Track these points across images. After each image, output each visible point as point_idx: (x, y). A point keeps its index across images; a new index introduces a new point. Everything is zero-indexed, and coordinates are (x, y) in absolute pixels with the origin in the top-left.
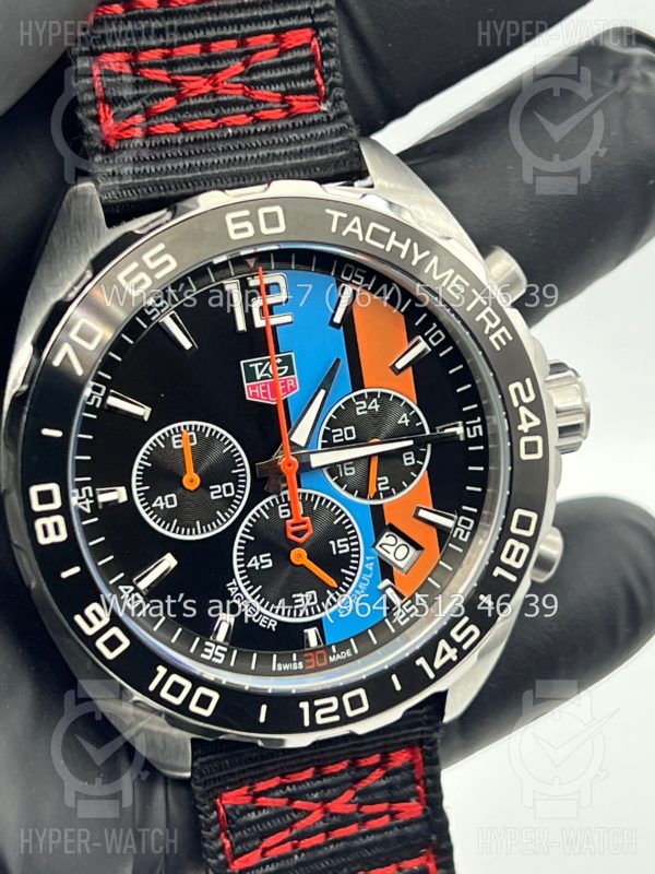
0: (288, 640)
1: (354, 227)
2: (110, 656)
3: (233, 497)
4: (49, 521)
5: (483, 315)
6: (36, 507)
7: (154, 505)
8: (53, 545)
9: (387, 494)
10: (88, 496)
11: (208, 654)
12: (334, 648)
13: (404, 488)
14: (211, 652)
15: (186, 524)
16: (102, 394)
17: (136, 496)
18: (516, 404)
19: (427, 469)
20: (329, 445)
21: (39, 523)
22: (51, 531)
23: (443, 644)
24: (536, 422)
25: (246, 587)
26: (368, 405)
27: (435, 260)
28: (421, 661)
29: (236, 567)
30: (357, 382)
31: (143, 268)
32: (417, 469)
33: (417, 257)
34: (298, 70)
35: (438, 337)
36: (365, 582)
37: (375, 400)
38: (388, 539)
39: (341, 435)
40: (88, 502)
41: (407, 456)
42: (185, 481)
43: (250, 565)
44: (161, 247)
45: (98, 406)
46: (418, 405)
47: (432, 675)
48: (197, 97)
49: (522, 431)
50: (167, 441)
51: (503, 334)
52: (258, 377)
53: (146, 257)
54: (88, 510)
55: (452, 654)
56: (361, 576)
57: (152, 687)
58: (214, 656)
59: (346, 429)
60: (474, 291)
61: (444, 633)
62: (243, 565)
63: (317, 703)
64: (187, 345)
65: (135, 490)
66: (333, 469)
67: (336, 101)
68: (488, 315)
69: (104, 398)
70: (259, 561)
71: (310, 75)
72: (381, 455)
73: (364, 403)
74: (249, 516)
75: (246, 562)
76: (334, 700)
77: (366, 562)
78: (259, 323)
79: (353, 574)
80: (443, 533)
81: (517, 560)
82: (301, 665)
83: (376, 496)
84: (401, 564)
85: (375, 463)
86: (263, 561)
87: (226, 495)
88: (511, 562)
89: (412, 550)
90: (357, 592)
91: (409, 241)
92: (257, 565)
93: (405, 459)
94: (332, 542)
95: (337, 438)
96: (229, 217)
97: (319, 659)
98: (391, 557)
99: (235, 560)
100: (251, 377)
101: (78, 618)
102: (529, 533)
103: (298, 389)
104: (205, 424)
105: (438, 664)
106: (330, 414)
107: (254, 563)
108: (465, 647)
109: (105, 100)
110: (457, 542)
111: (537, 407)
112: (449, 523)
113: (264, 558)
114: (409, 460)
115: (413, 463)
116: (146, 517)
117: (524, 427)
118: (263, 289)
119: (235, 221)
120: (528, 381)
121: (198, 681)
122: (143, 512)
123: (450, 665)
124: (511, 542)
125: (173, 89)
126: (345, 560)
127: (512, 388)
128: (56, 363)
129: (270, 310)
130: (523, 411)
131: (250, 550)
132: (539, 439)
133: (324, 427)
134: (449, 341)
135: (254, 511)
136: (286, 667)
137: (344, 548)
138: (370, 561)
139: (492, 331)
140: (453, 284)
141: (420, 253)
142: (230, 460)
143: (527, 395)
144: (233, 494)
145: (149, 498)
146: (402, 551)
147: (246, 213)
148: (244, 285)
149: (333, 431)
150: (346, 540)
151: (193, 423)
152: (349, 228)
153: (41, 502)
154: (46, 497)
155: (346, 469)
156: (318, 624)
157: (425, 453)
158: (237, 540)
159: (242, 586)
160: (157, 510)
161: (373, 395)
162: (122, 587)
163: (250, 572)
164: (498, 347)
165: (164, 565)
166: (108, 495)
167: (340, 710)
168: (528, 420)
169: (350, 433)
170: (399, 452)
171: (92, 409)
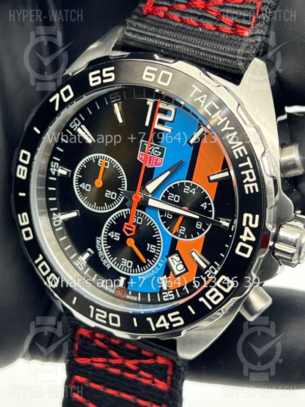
1: (201, 99)
2: (25, 239)
3: (114, 200)
4: (23, 168)
5: (247, 172)
6: (21, 159)
7: (81, 186)
8: (21, 179)
9: (182, 236)
10: (56, 167)
11: (77, 263)
12: (130, 293)
13: (191, 238)
14: (79, 263)
15: (90, 201)
16: (78, 125)
17: (75, 178)
18: (244, 224)
19: (206, 234)
20: (165, 199)
21: (19, 167)
22: (22, 173)
23: (162, 318)
24: (254, 239)
25: (104, 243)
26: (190, 189)
28: (149, 319)
29: (103, 232)
30: (190, 177)
31: (101, 75)
32: (201, 232)
33: (226, 128)
34: (244, 14)
36: (156, 271)
37: (194, 189)
38: (175, 257)
39: (173, 197)
40: (55, 170)
41: (199, 224)
42: (96, 182)
43: (109, 234)
44: (113, 68)
45: (75, 130)
46: (214, 202)
47: (154, 329)
48: (195, 9)
50: (97, 160)
51: (254, 187)
53: (105, 70)
54: (54, 173)
55: (167, 325)
56: (155, 267)
57: (36, 262)
58: (79, 265)
59: (176, 196)
60: (248, 158)
61: (165, 313)
62: (106, 233)
63: (97, 310)
64: (121, 121)
65: (75, 175)
66: (162, 212)
68: (250, 174)
69: (78, 128)
70: (114, 234)
71: (250, 19)
72: (185, 217)
73: (189, 188)
74: (118, 212)
75: (109, 232)
76: (105, 313)
77: (159, 262)
78: (156, 126)
79: (152, 264)
81: (215, 299)
82: (113, 291)
83: (176, 234)
85: (180, 219)
86: (116, 236)
87: (112, 198)
88: (212, 299)
90: (150, 273)
91: (226, 118)
92: (112, 236)
93: (197, 224)
94: (149, 245)
95: (170, 198)
96: (147, 68)
97: (122, 293)
98: (174, 267)
99: (104, 229)
101: (19, 215)
102: (227, 291)
103: (161, 166)
104: (115, 161)
106: (171, 185)
107: (111, 234)
108: (174, 325)
110: (206, 277)
111: (257, 232)
112: (204, 266)
113: (117, 235)
114: (199, 226)
115: (200, 228)
116: (75, 189)
119: (149, 71)
120: (257, 216)
121: (53, 270)
122: (75, 186)
123: (164, 330)
124: (214, 289)
125: (186, 2)
127: (246, 215)
128: (51, 100)
129: (161, 122)
130: (247, 230)
131: (112, 228)
132: (251, 248)
133: (166, 189)
135: (120, 211)
136: (107, 288)
137: (153, 250)
138: (162, 263)
139: (248, 182)
140: (239, 150)
141: (228, 126)
142: (119, 183)
143: (254, 222)
144: (115, 198)
145: (80, 181)
146: (181, 267)
147: (155, 70)
149: (170, 194)
150: (155, 247)
151: (111, 158)
152: (199, 99)
153: (23, 158)
155: (168, 214)
156: (128, 278)
157: (208, 226)
158: (108, 221)
160: (81, 188)
161: (195, 186)
162: (54, 214)
163: (109, 237)
164: (247, 192)
165: (74, 214)
166: (63, 172)
167: (107, 319)
168: (248, 235)
169: (177, 199)
170: (195, 220)
171: (71, 130)
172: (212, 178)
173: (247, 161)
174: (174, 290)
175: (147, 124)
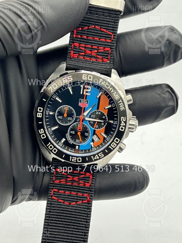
0: (73, 146)
1: (103, 83)
2: (42, 138)
4: (40, 114)
5: (120, 104)
6: (38, 111)
8: (39, 118)
9: (97, 128)
12: (80, 151)
13: (100, 128)
15: (62, 122)
17: (56, 115)
18: (122, 120)
19: (105, 127)
20: (90, 117)
21: (38, 113)
22: (39, 115)
23: (97, 155)
24: (124, 125)
27: (115, 93)
28: (92, 157)
29: (68, 132)
30: (98, 108)
31: (67, 79)
32: (104, 126)
33: (112, 91)
34: (106, 55)
35: (114, 105)
36: (89, 142)
38: (95, 136)
39: (92, 116)
40: (48, 113)
42: (64, 115)
44: (71, 76)
46: (107, 116)
47: (93, 160)
48: (88, 54)
50: (64, 107)
51: (123, 109)
52: (82, 102)
53: (68, 77)
54: (47, 114)
55: (98, 158)
56: (89, 140)
57: (47, 145)
58: (60, 145)
59: (94, 115)
61: (98, 154)
63: (73, 157)
64: (72, 93)
65: (56, 114)
66: (89, 121)
67: (111, 61)
68: (122, 105)
69: (56, 97)
71: (107, 56)
72: (98, 122)
73: (98, 112)
74: (73, 124)
75: (70, 132)
76: (76, 158)
77: (90, 138)
78: (84, 94)
79: (87, 140)
80: (104, 138)
81: (114, 146)
82: (74, 151)
83: (95, 128)
84: (96, 141)
85: (96, 123)
86: (73, 132)
88: (113, 146)
89: (99, 139)
90: (87, 143)
91: (112, 88)
92: (72, 133)
94: (85, 133)
96: (84, 75)
97: (77, 151)
98: (95, 139)
99: (68, 131)
100: (81, 102)
101: (39, 130)
102: (117, 142)
103: (88, 106)
104: (71, 107)
105: (95, 158)
106: (92, 112)
107: (71, 132)
108: (101, 157)
109: (73, 50)
110: (106, 140)
111: (125, 122)
112: (106, 137)
114: (103, 124)
116: (56, 119)
117: (122, 125)
118: (86, 88)
119: (84, 76)
120: (125, 117)
121: (55, 147)
122: (56, 118)
123: (97, 160)
124: (113, 143)
125: (84, 51)
126: (87, 137)
127: (122, 118)
128: (49, 89)
129: (87, 92)
130: (123, 122)
131: (72, 130)
132: (124, 128)
133: (90, 114)
134: (115, 107)
135: (74, 124)
136: (71, 151)
139: (121, 107)
140: (117, 97)
142: (73, 114)
143: (124, 119)
144: (71, 120)
145: (58, 116)
146: (97, 139)
147: (87, 75)
148: (84, 86)
150: (88, 134)
151: (69, 106)
153: (39, 110)
154: (40, 110)
155: (91, 122)
156: (79, 146)
157: (106, 124)
158: (70, 127)
159: (68, 135)
160: (58, 118)
161: (100, 111)
162: (49, 129)
163: (70, 133)
164: (121, 110)
165: (57, 127)
166: (51, 113)
167: (76, 160)
168: (123, 124)
169: (94, 117)
170: (101, 122)
171: (53, 99)
172: (106, 108)
173: (120, 101)
174: (96, 147)
175: (81, 93)
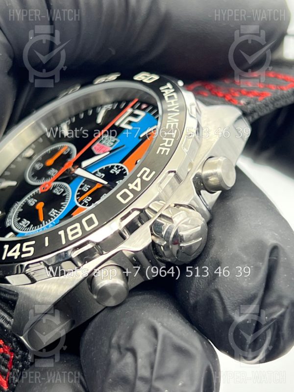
24: (139, 189)
49: (129, 187)
102: (88, 229)
117: (131, 186)
130: (138, 181)
168: (136, 185)
